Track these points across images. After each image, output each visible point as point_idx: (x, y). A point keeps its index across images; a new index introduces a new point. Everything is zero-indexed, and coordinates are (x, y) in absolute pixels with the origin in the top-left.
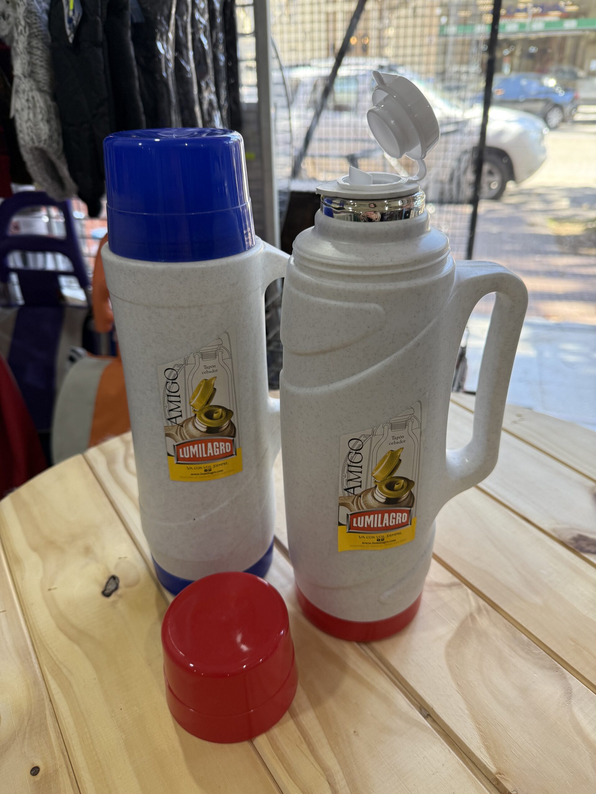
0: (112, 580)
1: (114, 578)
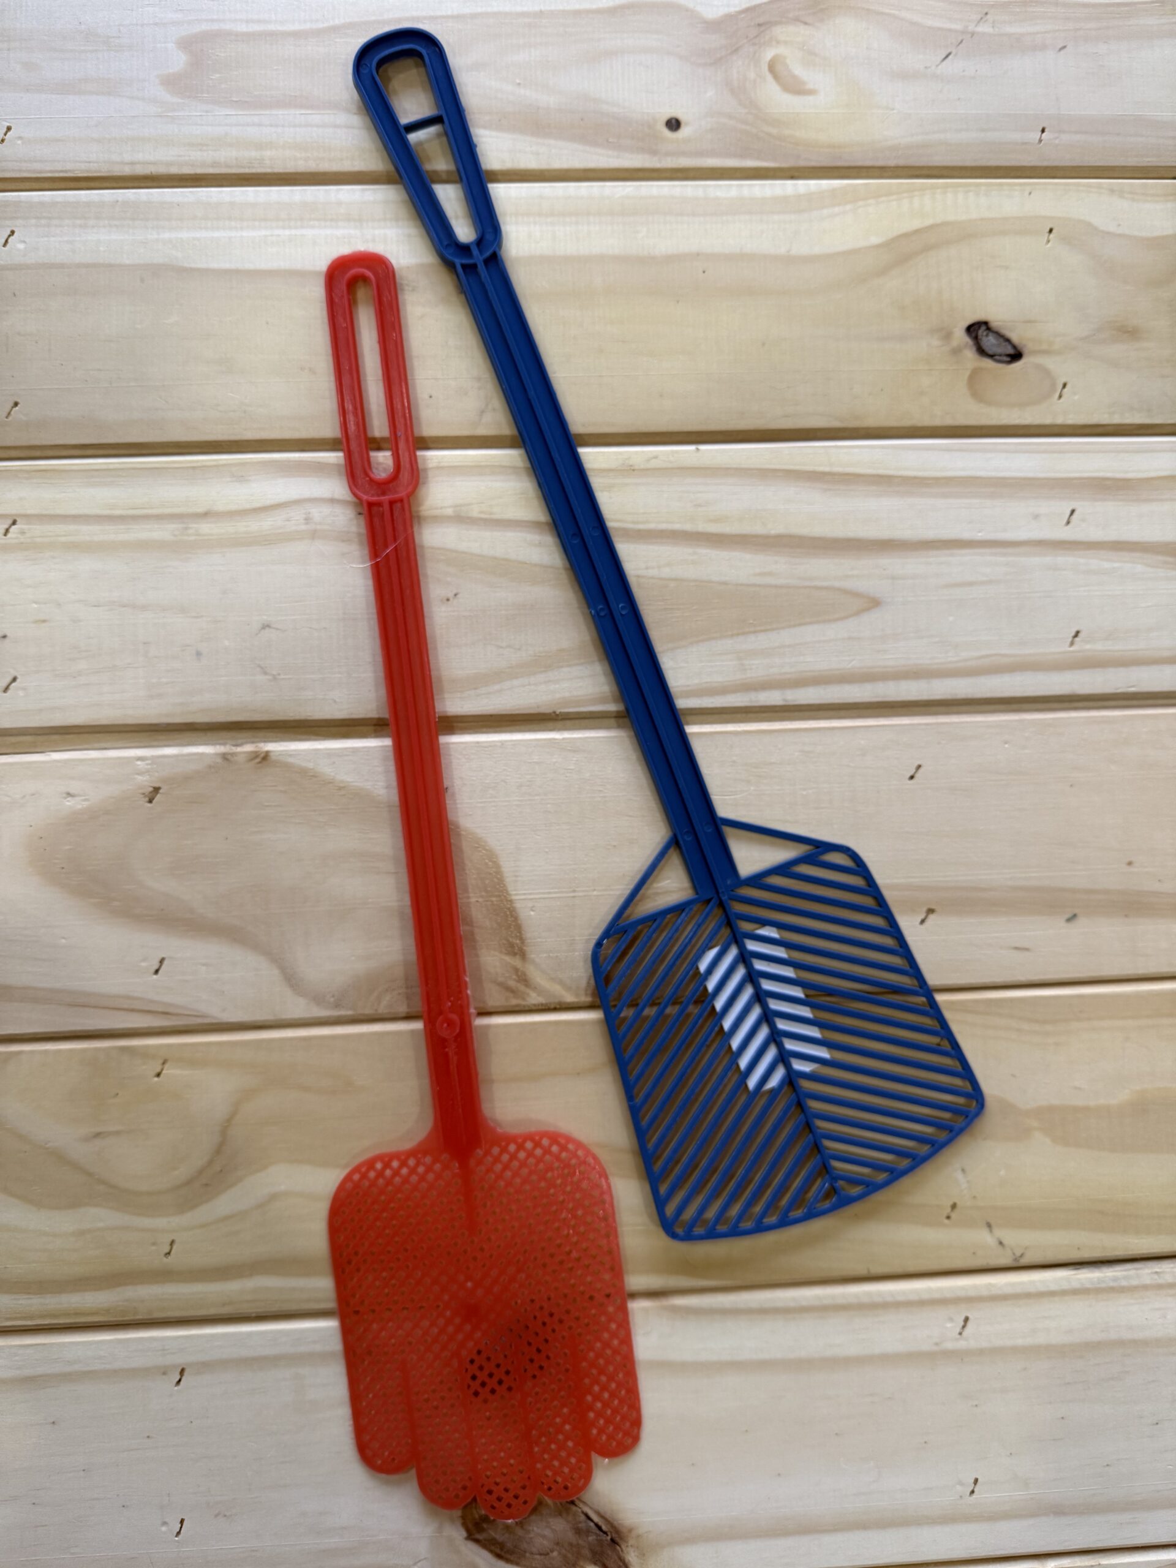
0: (1011, 351)
1: (1016, 356)
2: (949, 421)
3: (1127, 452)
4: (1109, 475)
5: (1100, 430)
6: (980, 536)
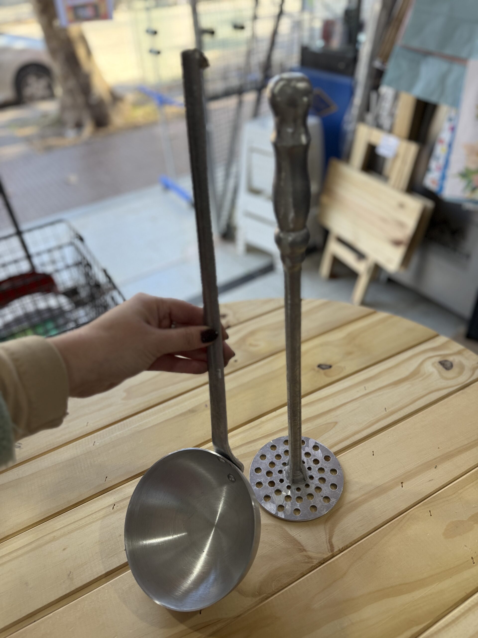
1: (331, 367)
4: (367, 378)
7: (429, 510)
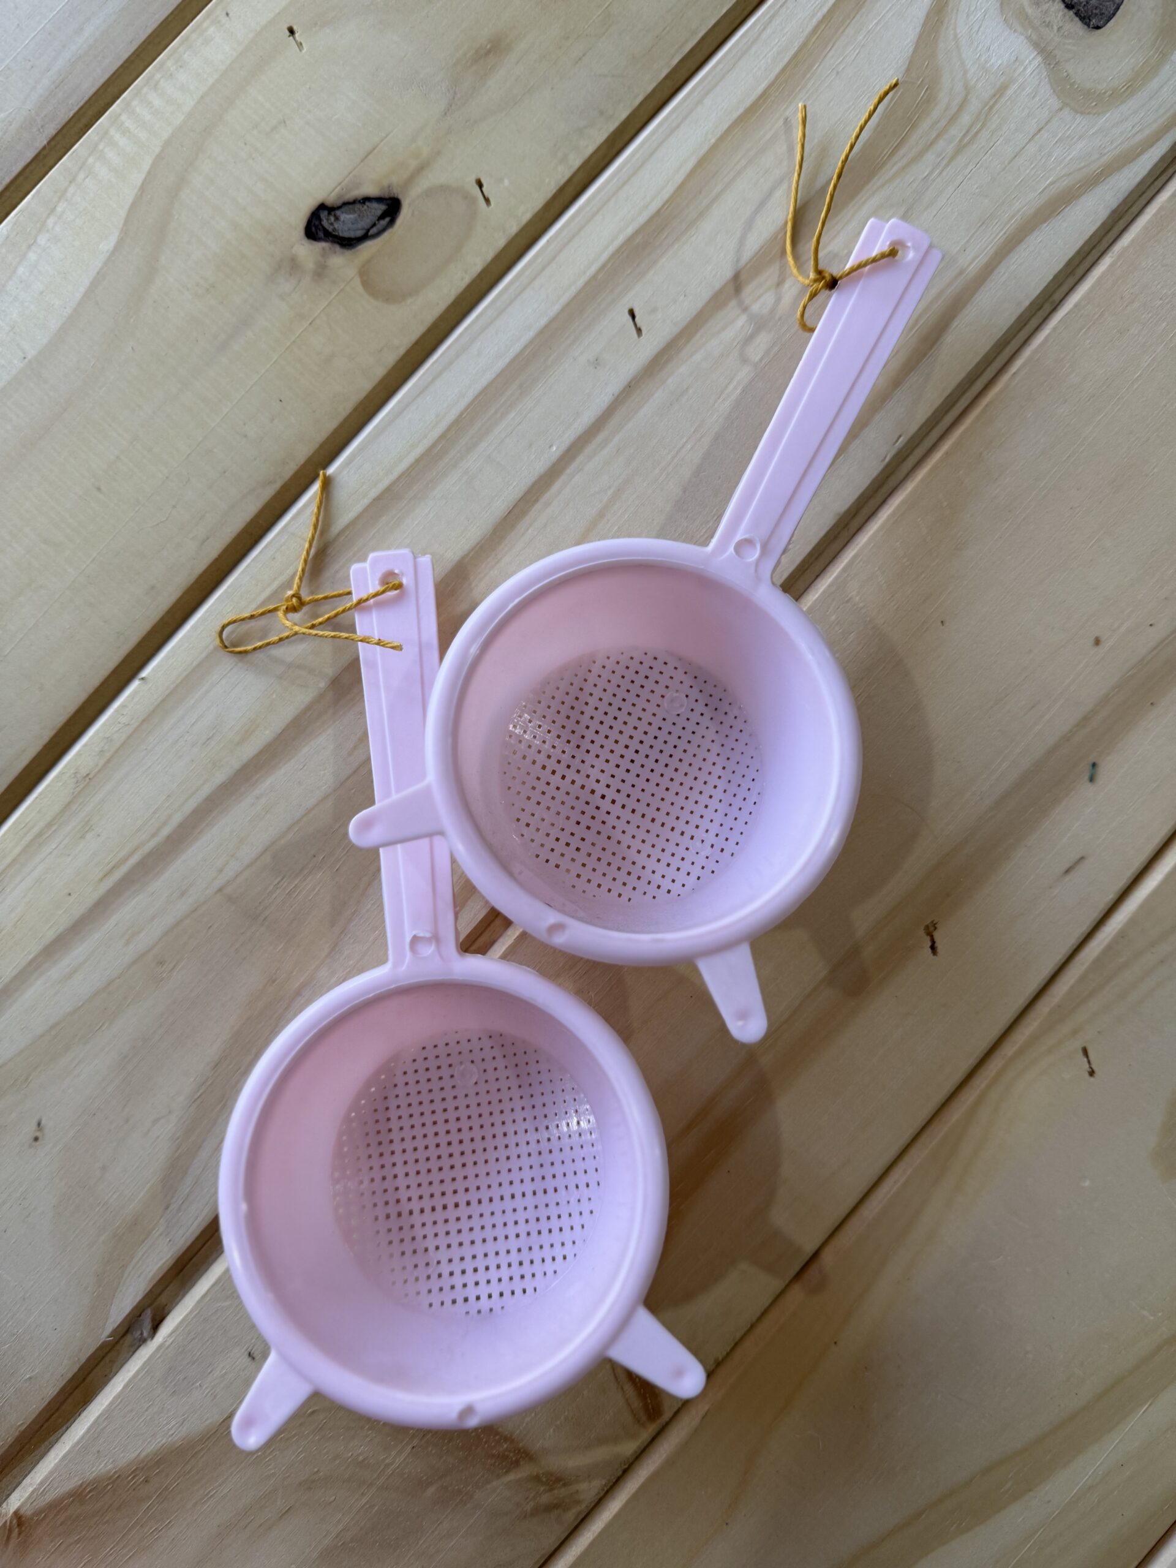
2: (390, 358)
3: (625, 183)
4: (630, 231)
5: (571, 191)
6: (556, 451)
7: (1078, 1044)
